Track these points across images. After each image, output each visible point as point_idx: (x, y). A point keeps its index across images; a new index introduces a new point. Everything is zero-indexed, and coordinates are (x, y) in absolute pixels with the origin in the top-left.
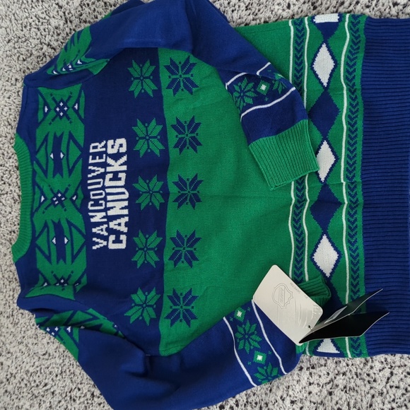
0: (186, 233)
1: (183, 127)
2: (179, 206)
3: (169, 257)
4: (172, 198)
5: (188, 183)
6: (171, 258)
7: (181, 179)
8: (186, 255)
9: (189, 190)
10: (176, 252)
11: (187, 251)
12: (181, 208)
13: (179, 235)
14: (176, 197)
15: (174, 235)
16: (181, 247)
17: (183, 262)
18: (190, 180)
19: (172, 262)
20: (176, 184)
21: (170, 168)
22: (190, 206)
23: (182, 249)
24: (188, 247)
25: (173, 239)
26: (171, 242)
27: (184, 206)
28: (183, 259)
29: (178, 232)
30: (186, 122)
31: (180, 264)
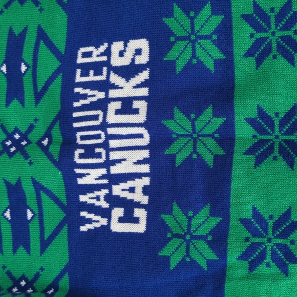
0: (272, 210)
1: (266, 19)
2: (259, 161)
3: (239, 254)
4: (240, 148)
5: (277, 121)
6: (244, 256)
7: (261, 112)
8: (274, 253)
9: (277, 132)
10: (253, 247)
11: (278, 245)
12: (263, 166)
13: (256, 213)
14: (249, 145)
15: (248, 215)
16: (263, 237)
17: (268, 265)
18: (282, 115)
19: (246, 264)
20: (251, 121)
22: (281, 163)
23: (264, 240)
24: (275, 237)
25: (245, 222)
26: (241, 226)
27: (267, 163)
28: (268, 259)
29: (254, 209)
30: (272, 10)
31: (262, 269)
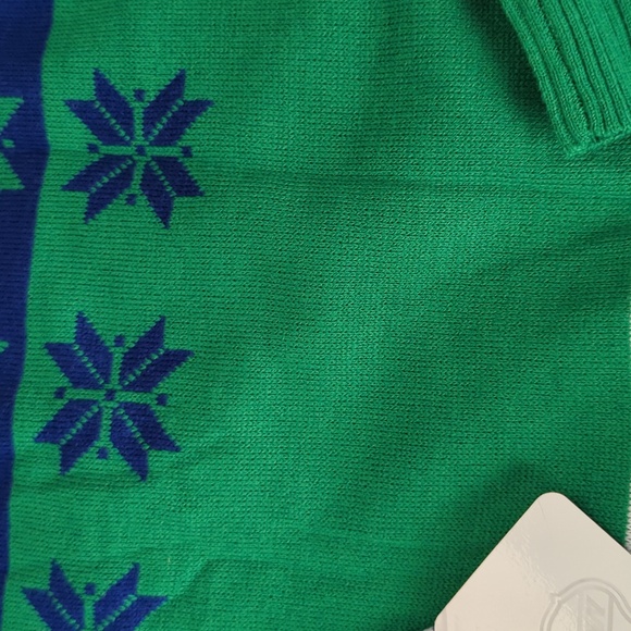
0: (120, 325)
2: (94, 208)
3: (38, 427)
4: (57, 172)
5: (138, 110)
6: (49, 434)
7: (103, 87)
8: (117, 424)
9: (139, 139)
10: (72, 411)
11: (128, 406)
12: (103, 217)
13: (85, 331)
14: (78, 167)
15: (66, 334)
16: (95, 386)
17: (103, 454)
18: (151, 96)
19: (53, 451)
20: (81, 109)
21: (55, 38)
22: (144, 210)
23: (99, 395)
24: (126, 389)
25: (57, 351)
26: (49, 362)
27: (116, 210)
28: (104, 440)
29: (81, 319)
31: (88, 462)
